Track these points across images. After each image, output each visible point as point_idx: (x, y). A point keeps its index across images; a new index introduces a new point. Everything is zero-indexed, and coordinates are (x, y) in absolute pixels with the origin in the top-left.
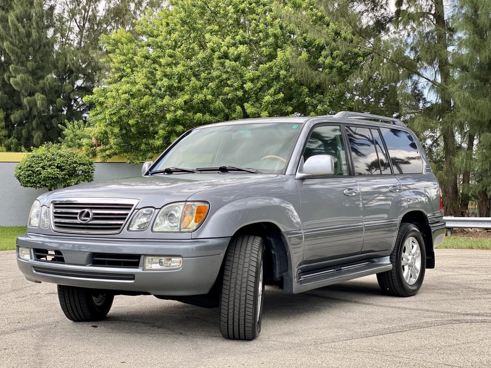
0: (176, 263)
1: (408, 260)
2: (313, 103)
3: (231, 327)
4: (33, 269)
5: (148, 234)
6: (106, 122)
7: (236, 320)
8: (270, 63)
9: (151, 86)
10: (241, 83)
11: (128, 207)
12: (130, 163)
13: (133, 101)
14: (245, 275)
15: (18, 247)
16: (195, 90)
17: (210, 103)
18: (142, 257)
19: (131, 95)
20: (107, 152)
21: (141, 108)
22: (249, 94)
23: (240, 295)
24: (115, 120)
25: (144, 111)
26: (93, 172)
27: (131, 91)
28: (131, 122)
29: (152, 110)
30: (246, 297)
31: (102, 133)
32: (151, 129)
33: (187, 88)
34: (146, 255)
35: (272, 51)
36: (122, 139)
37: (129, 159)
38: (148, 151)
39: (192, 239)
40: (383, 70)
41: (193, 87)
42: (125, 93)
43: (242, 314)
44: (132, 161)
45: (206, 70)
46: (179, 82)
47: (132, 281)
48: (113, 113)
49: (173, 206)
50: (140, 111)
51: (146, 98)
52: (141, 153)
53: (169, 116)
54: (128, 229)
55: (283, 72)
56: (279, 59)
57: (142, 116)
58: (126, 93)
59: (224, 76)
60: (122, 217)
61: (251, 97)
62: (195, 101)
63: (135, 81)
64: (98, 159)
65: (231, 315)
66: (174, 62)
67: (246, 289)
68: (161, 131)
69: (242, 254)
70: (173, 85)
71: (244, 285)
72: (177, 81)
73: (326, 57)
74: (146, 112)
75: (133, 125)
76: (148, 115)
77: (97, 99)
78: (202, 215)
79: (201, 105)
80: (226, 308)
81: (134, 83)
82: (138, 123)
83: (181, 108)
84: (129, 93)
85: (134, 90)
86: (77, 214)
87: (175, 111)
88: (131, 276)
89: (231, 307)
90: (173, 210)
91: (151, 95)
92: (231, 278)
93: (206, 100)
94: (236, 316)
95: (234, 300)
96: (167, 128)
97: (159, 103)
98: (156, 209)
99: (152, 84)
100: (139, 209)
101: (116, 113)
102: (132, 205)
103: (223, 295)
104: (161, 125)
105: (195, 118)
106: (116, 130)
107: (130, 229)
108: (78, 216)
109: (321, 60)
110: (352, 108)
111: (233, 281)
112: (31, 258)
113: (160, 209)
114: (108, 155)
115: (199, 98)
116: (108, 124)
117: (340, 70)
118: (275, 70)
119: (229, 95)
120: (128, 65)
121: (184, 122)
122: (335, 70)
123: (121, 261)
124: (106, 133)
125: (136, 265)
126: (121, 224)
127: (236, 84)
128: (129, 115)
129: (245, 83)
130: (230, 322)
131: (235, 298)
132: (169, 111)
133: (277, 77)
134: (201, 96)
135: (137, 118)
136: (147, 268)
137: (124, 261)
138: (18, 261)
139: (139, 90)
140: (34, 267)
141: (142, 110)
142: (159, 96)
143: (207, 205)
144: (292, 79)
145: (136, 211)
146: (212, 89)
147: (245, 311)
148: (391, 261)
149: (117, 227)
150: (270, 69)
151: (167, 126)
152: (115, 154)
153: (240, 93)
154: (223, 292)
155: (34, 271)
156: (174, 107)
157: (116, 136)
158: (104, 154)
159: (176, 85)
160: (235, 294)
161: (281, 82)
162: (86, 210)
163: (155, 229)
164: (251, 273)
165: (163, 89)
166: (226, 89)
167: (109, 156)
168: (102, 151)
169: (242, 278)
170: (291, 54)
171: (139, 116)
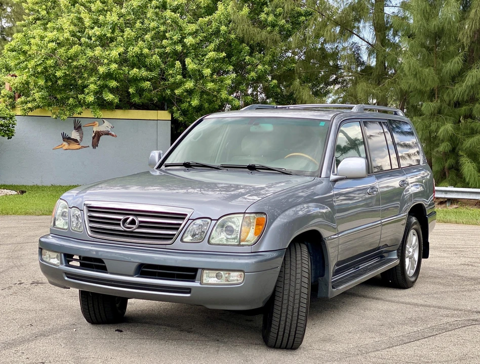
0: (235, 277)
1: (409, 252)
2: (253, 62)
3: (280, 338)
4: (64, 275)
5: (204, 246)
6: (29, 72)
7: (287, 331)
8: (210, 17)
9: (78, 34)
10: (180, 37)
11: (182, 217)
12: (56, 118)
13: (62, 51)
14: (298, 286)
15: (41, 249)
16: (129, 42)
17: (145, 57)
18: (199, 271)
19: (58, 44)
20: (29, 105)
21: (69, 59)
22: (187, 49)
23: (293, 307)
24: (40, 71)
25: (72, 62)
26: (14, 127)
27: (58, 39)
28: (58, 74)
29: (82, 62)
30: (299, 309)
31: (23, 84)
32: (80, 82)
33: (120, 38)
34: (203, 269)
35: (210, 3)
36: (48, 91)
37: (54, 113)
38: (76, 106)
39: (252, 253)
40: (327, 31)
41: (128, 38)
42: (51, 42)
43: (294, 326)
44: (58, 116)
45: (138, 19)
46: (113, 32)
47: (189, 295)
48: (38, 63)
49: (230, 218)
50: (68, 62)
51: (76, 48)
52: (68, 108)
53: (102, 70)
54: (182, 240)
55: (223, 28)
56: (218, 12)
57: (69, 67)
58: (53, 41)
59: (162, 28)
60: (175, 227)
61: (190, 53)
62: (130, 54)
63: (61, 27)
64: (18, 111)
65: (282, 326)
66: (106, 8)
67: (300, 300)
68: (93, 85)
69: (293, 264)
70: (105, 35)
71: (297, 297)
72: (110, 31)
73: (267, 14)
74: (75, 63)
75: (60, 78)
76: (76, 67)
77: (20, 47)
78: (261, 227)
79: (136, 59)
80: (278, 320)
81: (60, 30)
82: (66, 75)
83: (115, 62)
84: (56, 41)
85: (61, 39)
86: (120, 220)
87: (108, 64)
88: (187, 290)
89: (283, 318)
90: (230, 222)
91: (80, 45)
92: (284, 290)
93: (141, 54)
94: (288, 328)
95: (287, 312)
96: (99, 82)
97: (90, 53)
98: (212, 220)
99: (79, 32)
100: (194, 220)
101: (42, 63)
102: (186, 215)
103: (275, 307)
104: (92, 79)
105: (130, 73)
106: (41, 82)
107: (185, 240)
108: (121, 223)
109: (263, 16)
110: (293, 69)
111: (286, 292)
112: (62, 263)
113: (217, 220)
114: (29, 108)
115: (134, 51)
116: (31, 75)
117: (282, 28)
118: (214, 25)
119: (167, 48)
120: (44, 7)
121: (117, 76)
122: (277, 28)
123: (174, 274)
124: (28, 83)
125: (192, 278)
126: (174, 235)
127: (175, 38)
128: (56, 66)
129: (185, 38)
130: (281, 333)
131: (287, 310)
132: (102, 64)
133: (217, 33)
134: (136, 49)
135: (65, 70)
136: (204, 282)
137: (177, 274)
138: (41, 265)
139: (68, 39)
140: (65, 273)
141: (70, 61)
142: (88, 46)
143: (264, 216)
144: (233, 36)
145: (190, 221)
146: (148, 41)
147: (297, 322)
148: (398, 256)
149: (169, 237)
150: (210, 23)
151: (99, 80)
152: (39, 107)
153: (179, 48)
154: (275, 303)
155: (66, 278)
156: (108, 59)
157: (41, 88)
158: (25, 107)
159: (109, 35)
160: (288, 306)
161: (221, 38)
162: (131, 218)
163: (212, 241)
164: (303, 284)
165: (93, 39)
166: (165, 42)
167: (31, 109)
168: (22, 103)
169: (295, 289)
170: (233, 9)
171: (66, 67)
